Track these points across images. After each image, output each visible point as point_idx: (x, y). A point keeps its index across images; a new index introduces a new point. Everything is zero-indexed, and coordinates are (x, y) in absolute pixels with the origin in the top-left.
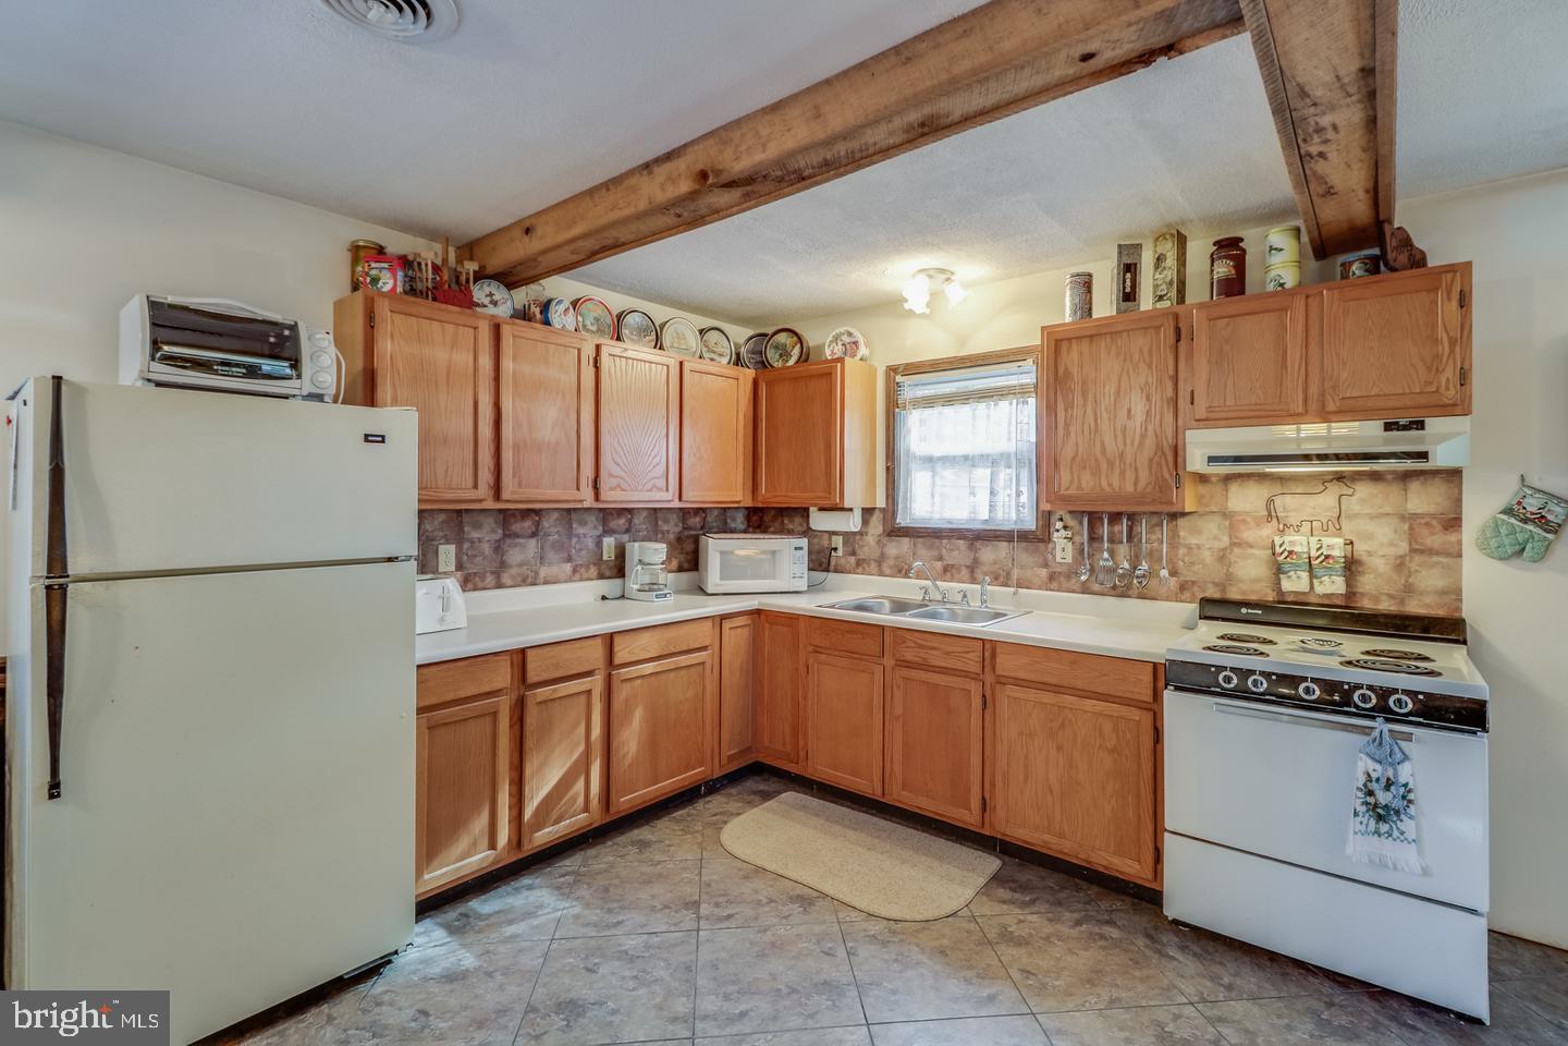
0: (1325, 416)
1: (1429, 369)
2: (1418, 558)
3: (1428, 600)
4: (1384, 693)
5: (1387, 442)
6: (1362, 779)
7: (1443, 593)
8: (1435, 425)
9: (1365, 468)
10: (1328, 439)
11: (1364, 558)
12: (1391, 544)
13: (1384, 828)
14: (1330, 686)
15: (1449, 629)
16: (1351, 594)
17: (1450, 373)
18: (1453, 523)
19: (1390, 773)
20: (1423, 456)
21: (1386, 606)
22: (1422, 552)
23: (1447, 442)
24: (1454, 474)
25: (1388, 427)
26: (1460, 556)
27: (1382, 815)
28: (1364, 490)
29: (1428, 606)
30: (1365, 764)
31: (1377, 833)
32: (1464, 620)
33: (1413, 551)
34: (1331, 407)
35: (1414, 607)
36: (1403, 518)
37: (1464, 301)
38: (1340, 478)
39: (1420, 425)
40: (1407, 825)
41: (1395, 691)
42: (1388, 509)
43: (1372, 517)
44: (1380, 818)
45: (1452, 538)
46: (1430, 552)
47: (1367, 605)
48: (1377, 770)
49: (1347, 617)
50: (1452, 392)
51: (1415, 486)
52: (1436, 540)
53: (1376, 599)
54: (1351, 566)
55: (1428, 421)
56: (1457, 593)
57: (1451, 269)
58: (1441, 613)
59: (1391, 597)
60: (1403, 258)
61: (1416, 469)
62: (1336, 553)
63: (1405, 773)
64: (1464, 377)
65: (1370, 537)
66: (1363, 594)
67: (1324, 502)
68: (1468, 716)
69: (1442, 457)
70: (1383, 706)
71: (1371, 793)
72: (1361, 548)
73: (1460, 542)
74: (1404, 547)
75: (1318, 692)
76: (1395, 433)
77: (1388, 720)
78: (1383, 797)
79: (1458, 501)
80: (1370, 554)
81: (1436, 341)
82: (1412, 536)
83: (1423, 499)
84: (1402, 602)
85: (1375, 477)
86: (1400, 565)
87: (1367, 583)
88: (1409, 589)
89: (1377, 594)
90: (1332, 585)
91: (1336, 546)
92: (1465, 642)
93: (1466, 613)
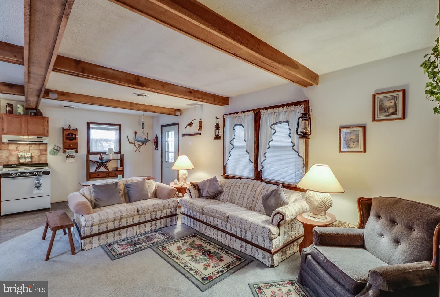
0: (28, 135)
1: (43, 130)
2: (41, 155)
3: (43, 161)
4: (38, 172)
5: (37, 139)
6: (35, 183)
7: (45, 160)
8: (44, 137)
9: (34, 143)
10: (29, 138)
11: (34, 156)
12: (38, 154)
13: (38, 189)
14: (30, 173)
15: (46, 164)
16: (31, 161)
17: (46, 131)
18: (46, 150)
19: (39, 182)
20: (43, 142)
21: (37, 162)
22: (42, 154)
23: (45, 140)
24: (46, 144)
25: (38, 137)
26: (47, 155)
27: (38, 187)
28: (33, 146)
29: (43, 162)
30: (36, 181)
31: (37, 190)
32: (47, 163)
33: (41, 154)
34: (29, 134)
35: (41, 162)
36: (39, 150)
37: (48, 122)
38: (30, 144)
39: (42, 137)
40: (41, 188)
41: (39, 172)
42: (37, 149)
43: (35, 150)
44: (38, 188)
45: (46, 152)
46: (43, 154)
47: (34, 163)
48: (37, 182)
49: (31, 164)
50: (46, 133)
51: (41, 145)
52: (44, 153)
53: (35, 162)
54: (32, 157)
55: (43, 137)
56: (47, 160)
57: (46, 117)
58: (44, 163)
59: (38, 161)
60: (39, 114)
61: (41, 143)
62: (29, 155)
63: (41, 181)
64: (48, 132)
65: (34, 153)
66: (33, 161)
67: (27, 147)
68: (48, 173)
69: (45, 142)
70: (38, 174)
71: (36, 185)
72: (33, 154)
73: (47, 153)
74: (39, 154)
75: (28, 174)
76: (39, 138)
77: (38, 175)
78: (38, 185)
79: (47, 148)
80: (34, 155)
81: (44, 127)
82: (41, 152)
83: (42, 147)
84: (39, 162)
85: (35, 144)
86: (39, 156)
87: (34, 160)
88: (40, 160)
89: (35, 161)
90: (29, 160)
91: (29, 154)
92: (48, 166)
93: (48, 162)
